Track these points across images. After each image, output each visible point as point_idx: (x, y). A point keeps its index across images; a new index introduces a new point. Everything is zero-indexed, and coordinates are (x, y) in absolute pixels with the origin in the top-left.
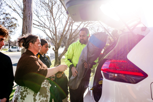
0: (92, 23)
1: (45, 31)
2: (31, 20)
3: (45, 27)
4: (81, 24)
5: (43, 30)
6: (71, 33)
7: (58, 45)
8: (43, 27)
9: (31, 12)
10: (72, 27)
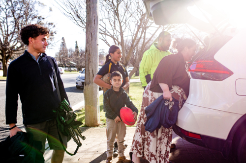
0: (174, 27)
1: (106, 40)
2: (97, 25)
3: (106, 34)
4: (158, 28)
5: (103, 40)
6: (144, 42)
7: (126, 60)
8: (102, 34)
9: (97, 14)
10: (145, 33)
